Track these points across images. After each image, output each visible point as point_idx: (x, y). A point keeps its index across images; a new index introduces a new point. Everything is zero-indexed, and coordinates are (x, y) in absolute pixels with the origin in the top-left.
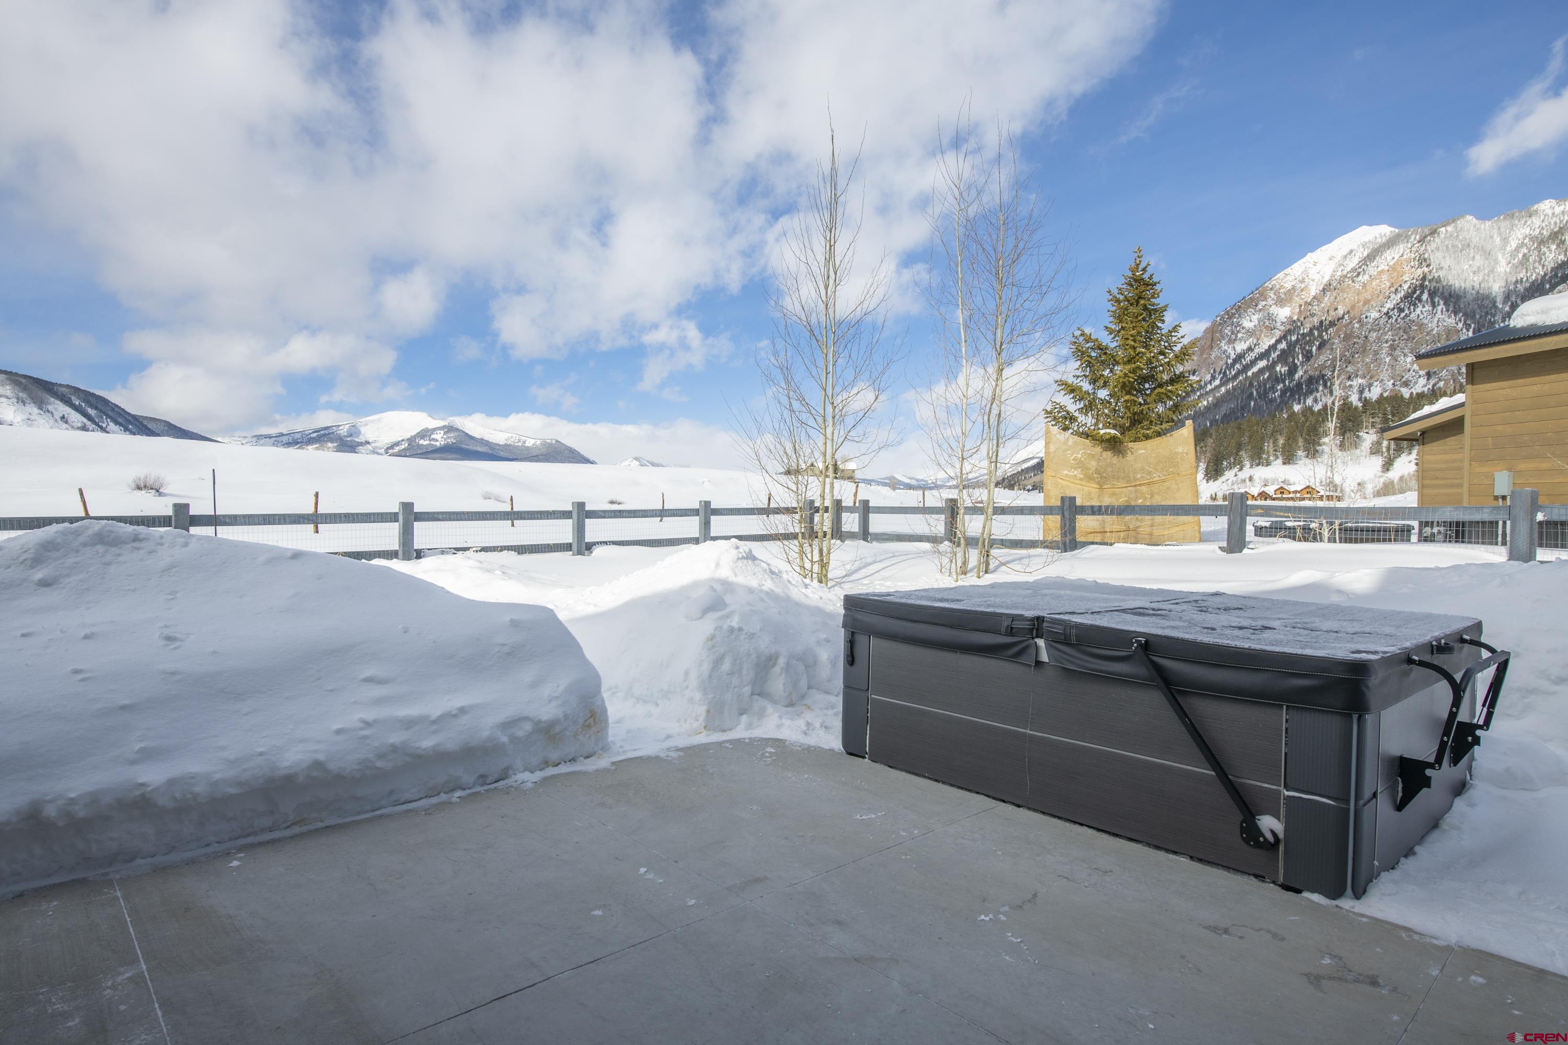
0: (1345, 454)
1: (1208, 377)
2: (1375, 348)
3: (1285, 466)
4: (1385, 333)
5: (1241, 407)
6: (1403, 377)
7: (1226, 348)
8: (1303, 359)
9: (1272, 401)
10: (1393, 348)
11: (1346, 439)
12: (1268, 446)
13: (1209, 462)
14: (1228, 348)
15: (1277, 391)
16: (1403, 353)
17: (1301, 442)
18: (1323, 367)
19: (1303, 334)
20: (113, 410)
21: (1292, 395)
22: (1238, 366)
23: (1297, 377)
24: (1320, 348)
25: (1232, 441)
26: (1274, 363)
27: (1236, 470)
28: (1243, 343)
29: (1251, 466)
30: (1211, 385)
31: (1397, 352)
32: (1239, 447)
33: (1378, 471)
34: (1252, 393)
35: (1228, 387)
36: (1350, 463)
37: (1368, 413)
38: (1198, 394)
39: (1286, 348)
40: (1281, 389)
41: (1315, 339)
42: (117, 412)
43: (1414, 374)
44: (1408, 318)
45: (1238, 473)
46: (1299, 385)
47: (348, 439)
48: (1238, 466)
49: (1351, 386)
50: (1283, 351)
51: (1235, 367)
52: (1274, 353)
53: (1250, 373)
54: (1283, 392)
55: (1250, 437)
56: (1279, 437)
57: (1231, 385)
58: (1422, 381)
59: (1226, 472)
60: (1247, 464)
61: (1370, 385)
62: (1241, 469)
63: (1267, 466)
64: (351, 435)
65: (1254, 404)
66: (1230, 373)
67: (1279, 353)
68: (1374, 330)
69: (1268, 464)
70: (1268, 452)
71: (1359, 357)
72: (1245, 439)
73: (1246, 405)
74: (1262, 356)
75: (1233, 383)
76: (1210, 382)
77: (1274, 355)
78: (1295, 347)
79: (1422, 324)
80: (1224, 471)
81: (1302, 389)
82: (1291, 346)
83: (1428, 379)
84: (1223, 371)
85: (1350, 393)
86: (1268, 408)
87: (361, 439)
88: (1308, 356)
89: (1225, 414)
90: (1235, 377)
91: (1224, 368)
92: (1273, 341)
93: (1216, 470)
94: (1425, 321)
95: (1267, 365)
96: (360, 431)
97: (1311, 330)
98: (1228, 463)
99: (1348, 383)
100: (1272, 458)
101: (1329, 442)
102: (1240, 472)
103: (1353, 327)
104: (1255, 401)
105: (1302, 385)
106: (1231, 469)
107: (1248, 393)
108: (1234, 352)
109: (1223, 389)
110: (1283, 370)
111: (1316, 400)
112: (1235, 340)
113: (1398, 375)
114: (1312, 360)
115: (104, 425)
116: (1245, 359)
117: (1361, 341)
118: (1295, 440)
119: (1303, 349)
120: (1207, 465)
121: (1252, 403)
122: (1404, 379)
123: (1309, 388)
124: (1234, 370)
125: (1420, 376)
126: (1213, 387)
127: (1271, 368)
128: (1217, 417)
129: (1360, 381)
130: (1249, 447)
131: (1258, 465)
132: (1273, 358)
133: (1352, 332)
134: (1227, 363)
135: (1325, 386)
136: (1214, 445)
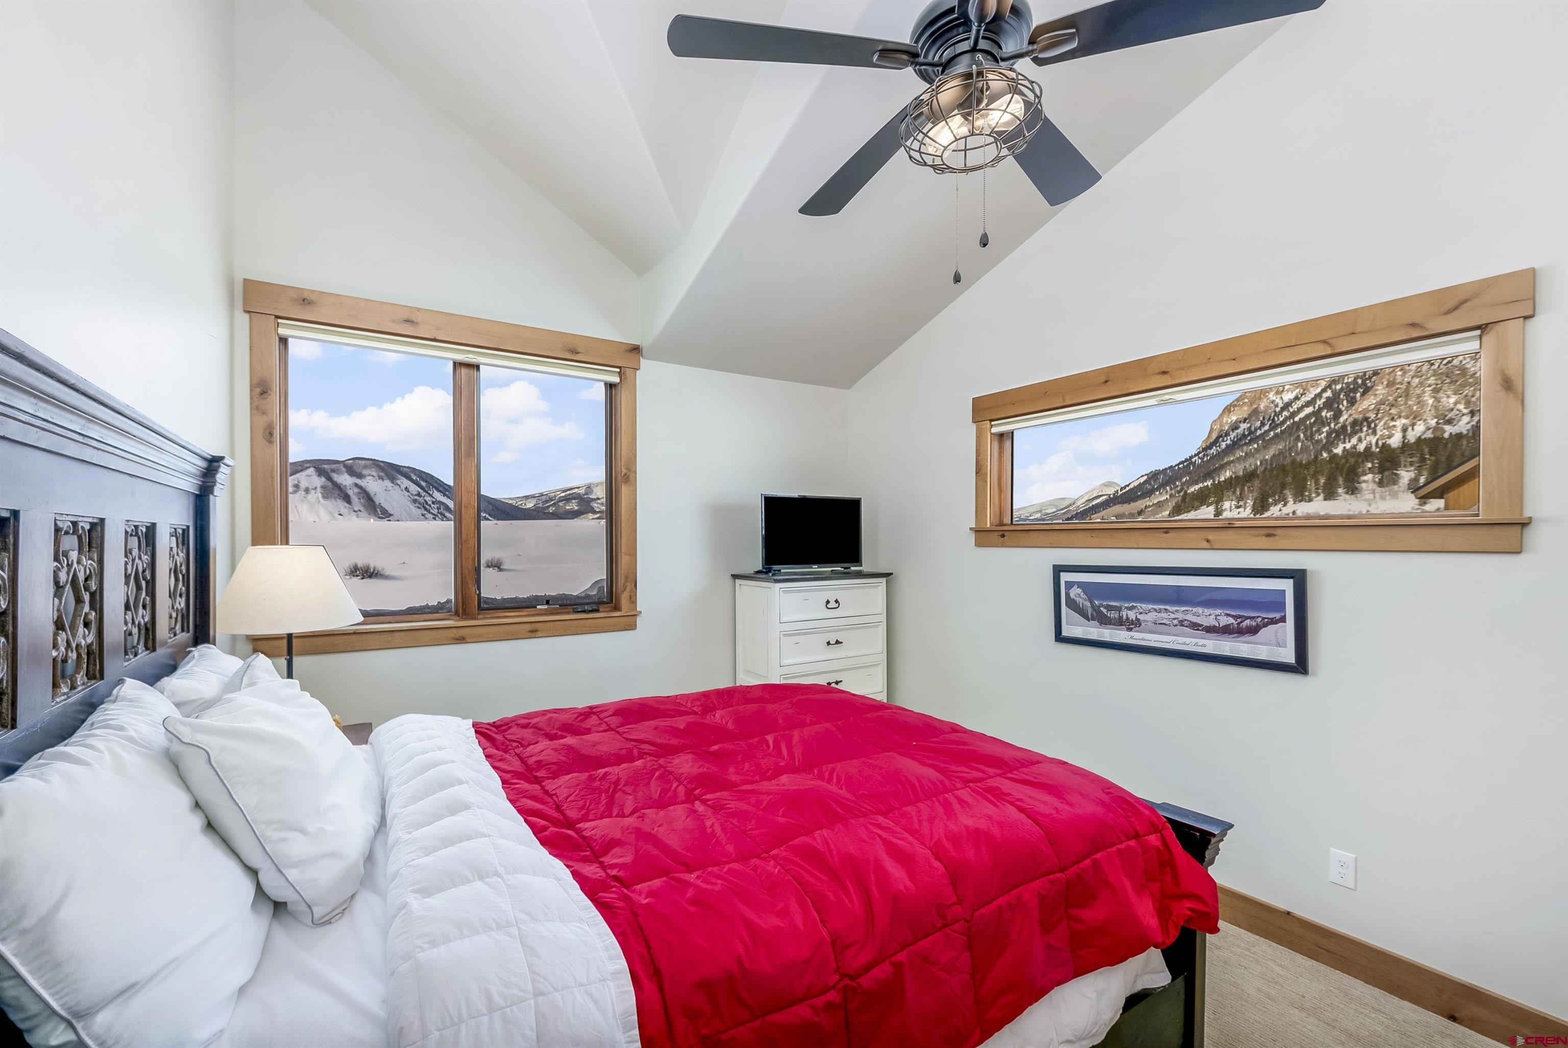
0: (1383, 489)
1: (1258, 424)
2: (1418, 391)
3: (1326, 502)
4: (1427, 379)
5: (1289, 448)
6: (1446, 416)
7: (1274, 398)
8: (1347, 404)
9: (1318, 441)
10: (1436, 390)
11: (1385, 478)
12: (1310, 484)
13: (1256, 500)
14: (1277, 398)
15: (1323, 433)
16: (1446, 394)
17: (1341, 481)
18: (1367, 410)
19: (1347, 383)
20: (436, 482)
21: (1338, 436)
22: (1285, 413)
23: (1342, 420)
24: (1363, 394)
25: (1277, 482)
26: (1320, 410)
27: (1280, 506)
28: (1290, 393)
29: (1295, 503)
30: (1261, 430)
31: (1441, 395)
32: (1283, 486)
33: (1416, 504)
34: (1299, 436)
35: (1277, 431)
36: (1388, 497)
37: (1406, 453)
38: (1249, 438)
39: (1331, 396)
40: (1327, 431)
41: (1360, 386)
42: (439, 484)
43: (1458, 412)
44: (1451, 364)
45: (1282, 508)
46: (1344, 427)
47: (585, 496)
48: (1283, 503)
49: (1394, 426)
50: (1328, 398)
51: (1283, 414)
52: (1320, 400)
53: (1297, 419)
54: (1329, 434)
55: (1294, 478)
56: (1320, 477)
57: (1279, 429)
58: (1466, 419)
59: (1271, 508)
60: (1291, 501)
61: (1413, 425)
62: (1285, 505)
63: (1309, 502)
64: (587, 494)
65: (1302, 445)
66: (1278, 419)
67: (1325, 400)
68: (1418, 377)
69: (1310, 500)
70: (1310, 490)
71: (1402, 400)
72: (1289, 479)
73: (1293, 446)
74: (1308, 404)
75: (1281, 428)
76: (1260, 428)
77: (1320, 403)
78: (1340, 395)
79: (1466, 369)
80: (1270, 507)
81: (1347, 430)
82: (1336, 394)
83: (1472, 417)
84: (1272, 418)
85: (1393, 432)
86: (1314, 448)
87: (592, 497)
88: (1352, 402)
89: (1274, 454)
90: (1283, 422)
91: (1272, 415)
92: (1319, 390)
93: (1262, 507)
94: (1468, 366)
95: (1313, 411)
96: (593, 491)
97: (1355, 379)
98: (1273, 500)
99: (1392, 424)
100: (1314, 495)
101: (1368, 480)
102: (1284, 508)
103: (1396, 375)
104: (1303, 442)
105: (1346, 427)
106: (1275, 505)
107: (1296, 435)
108: (1281, 401)
109: (1272, 433)
110: (1328, 415)
111: (1360, 440)
112: (1283, 391)
113: (1442, 414)
114: (1356, 405)
115: (431, 493)
116: (1292, 407)
117: (1404, 387)
118: (1336, 480)
119: (1346, 395)
120: (1254, 503)
121: (1300, 444)
122: (1447, 418)
123: (1354, 429)
124: (1282, 416)
125: (1463, 415)
126: (1263, 431)
127: (1317, 413)
128: (1267, 457)
129: (1404, 421)
130: (1293, 487)
131: (1301, 501)
132: (1319, 405)
133: (1394, 379)
134: (1275, 411)
135: (1369, 427)
136: (1260, 485)
